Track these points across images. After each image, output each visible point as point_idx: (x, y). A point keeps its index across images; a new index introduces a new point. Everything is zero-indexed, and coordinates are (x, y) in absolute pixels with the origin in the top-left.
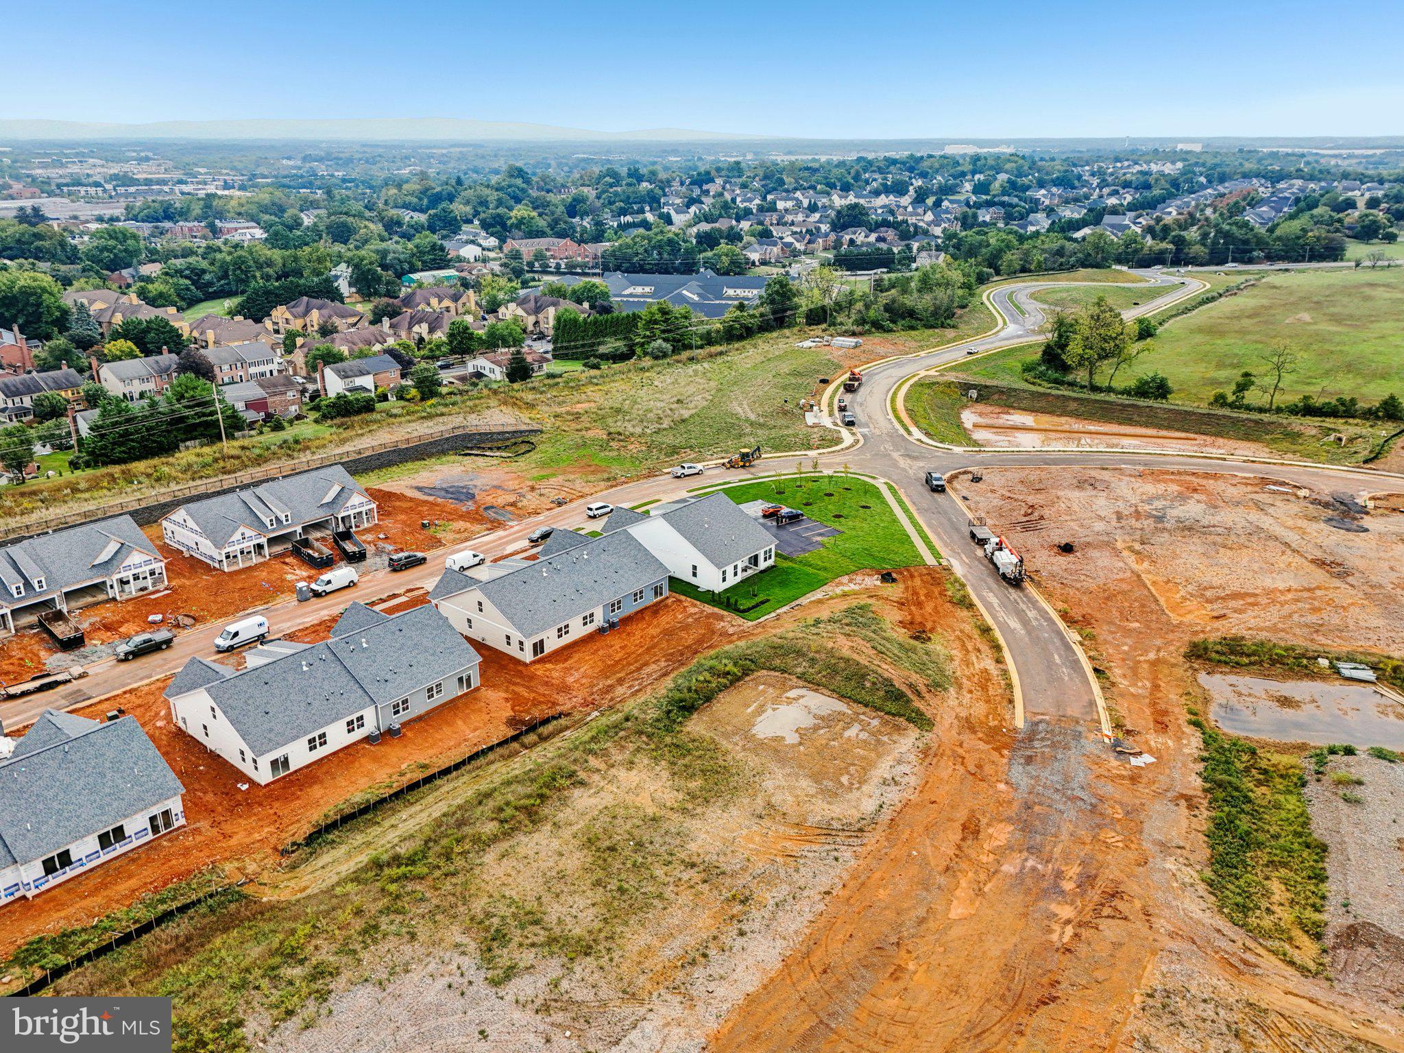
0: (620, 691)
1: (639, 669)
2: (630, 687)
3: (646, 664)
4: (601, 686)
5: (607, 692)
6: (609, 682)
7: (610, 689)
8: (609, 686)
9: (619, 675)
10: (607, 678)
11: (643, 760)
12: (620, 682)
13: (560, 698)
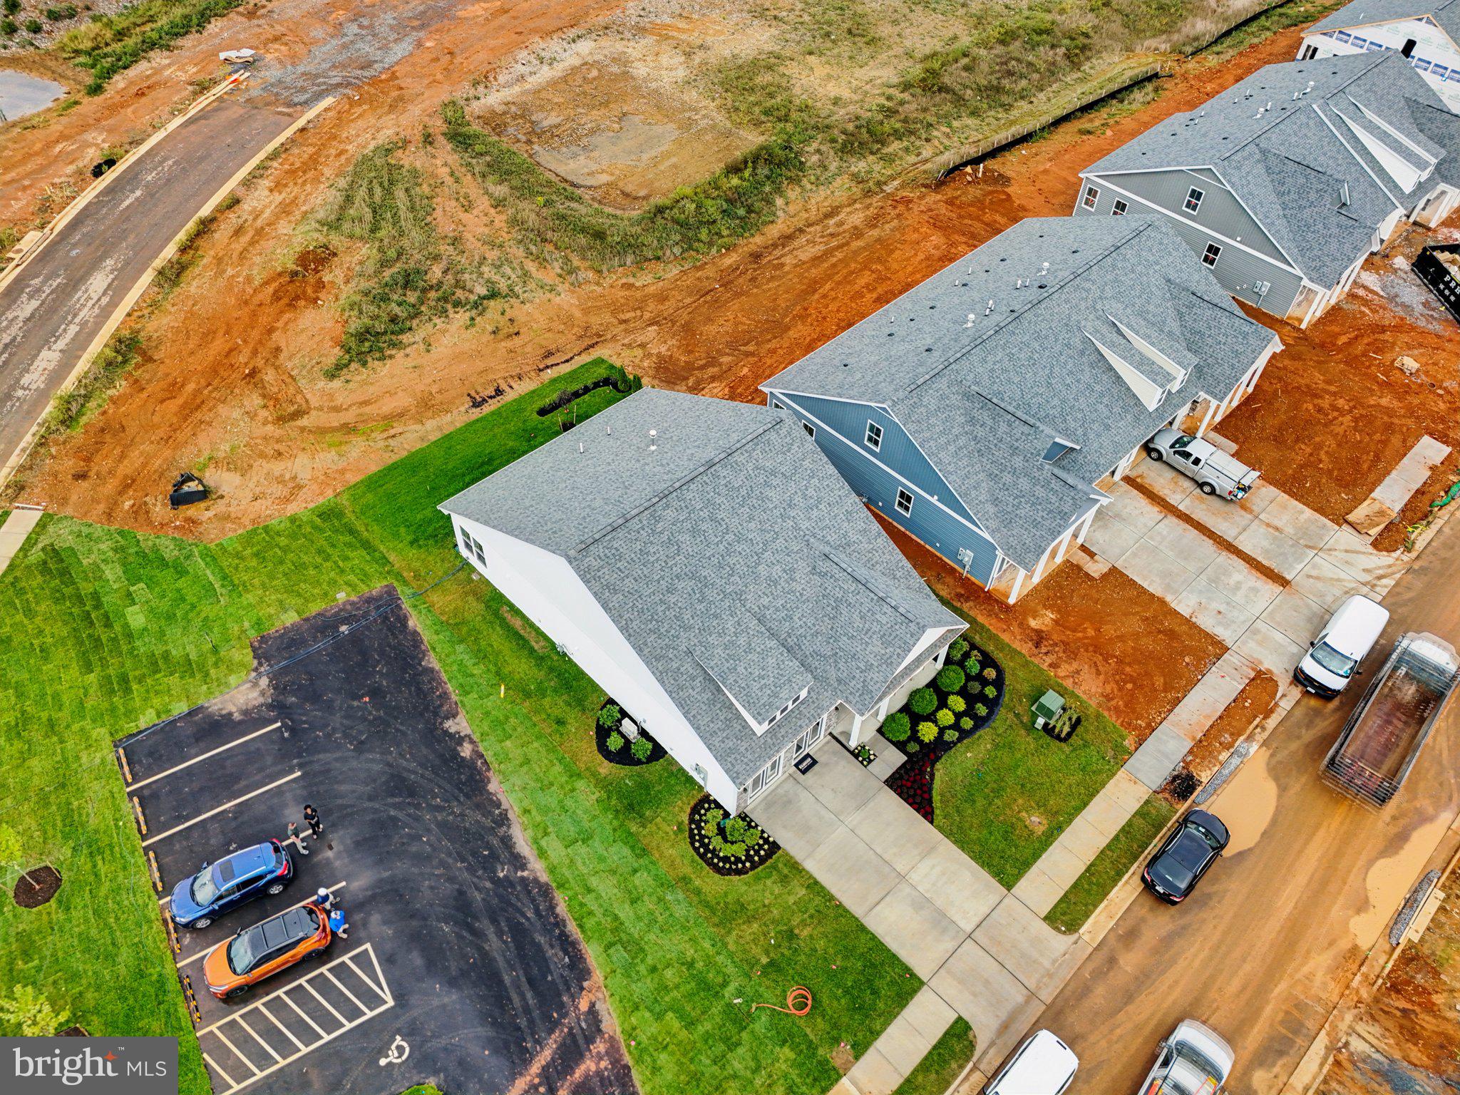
0: (856, 218)
1: (828, 253)
2: (841, 223)
3: (816, 260)
4: (887, 226)
5: (877, 217)
6: (875, 233)
7: (873, 222)
8: (875, 226)
9: (860, 243)
10: (879, 240)
11: (824, 108)
12: (857, 233)
13: (943, 210)
